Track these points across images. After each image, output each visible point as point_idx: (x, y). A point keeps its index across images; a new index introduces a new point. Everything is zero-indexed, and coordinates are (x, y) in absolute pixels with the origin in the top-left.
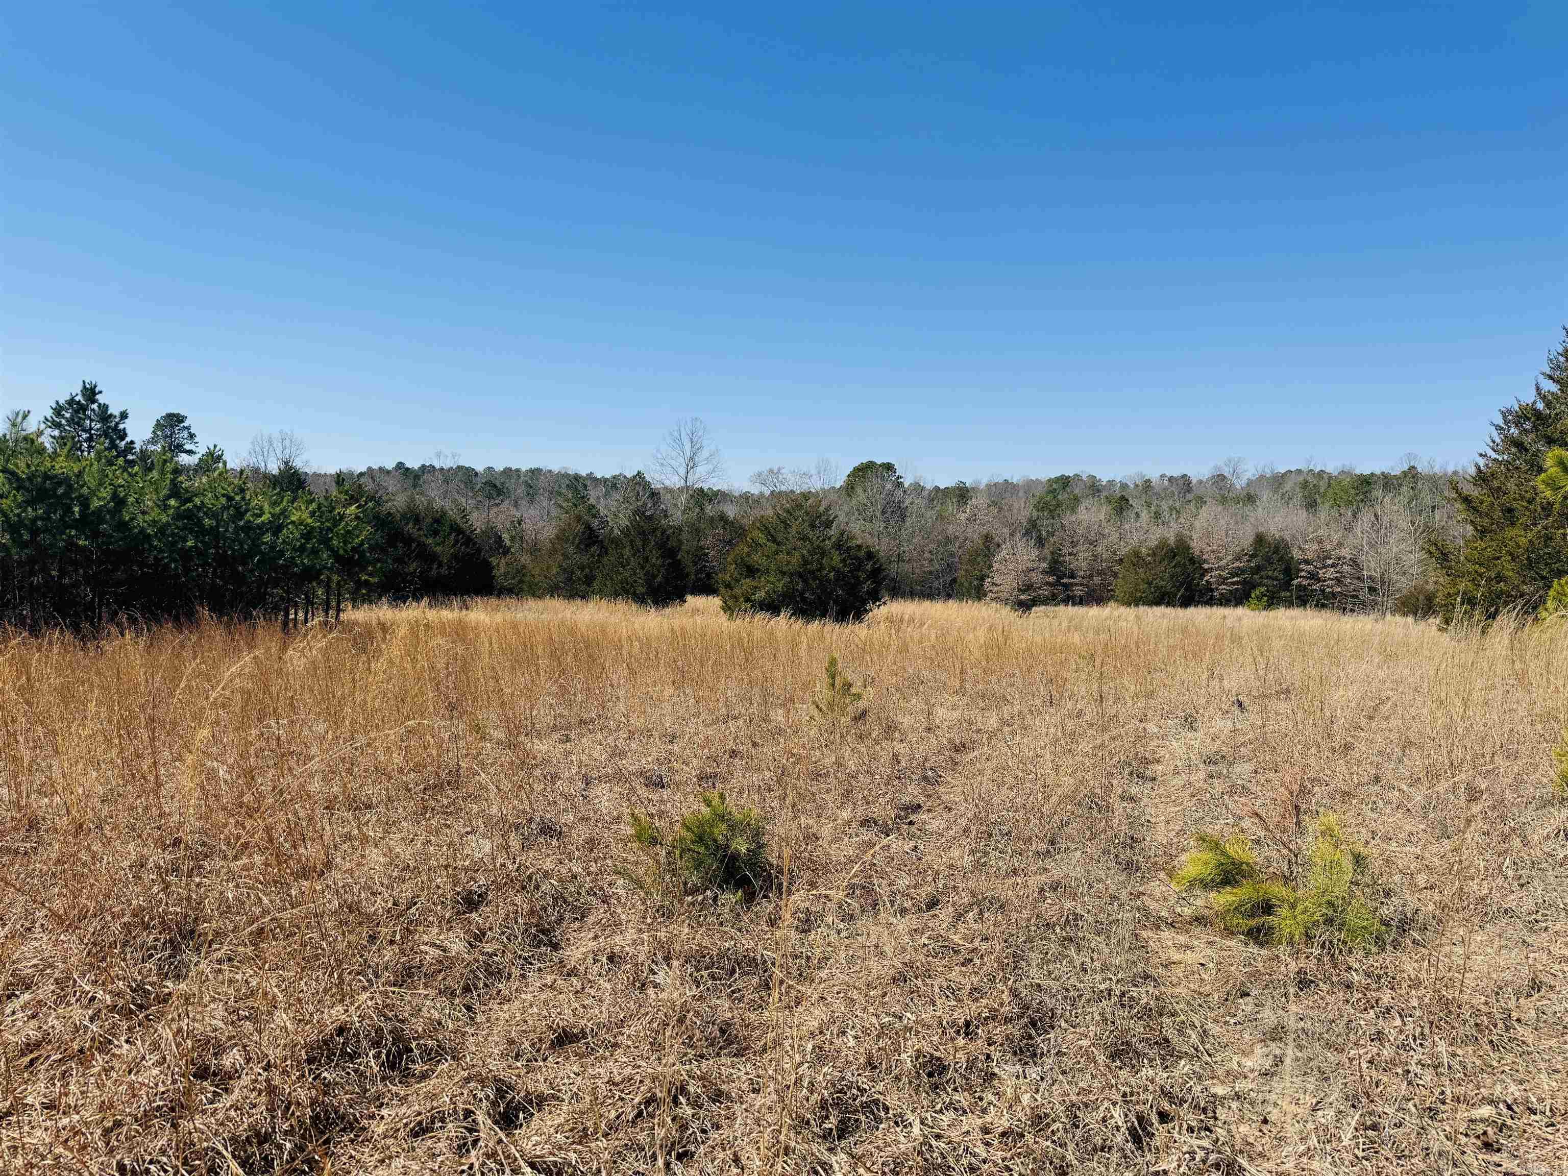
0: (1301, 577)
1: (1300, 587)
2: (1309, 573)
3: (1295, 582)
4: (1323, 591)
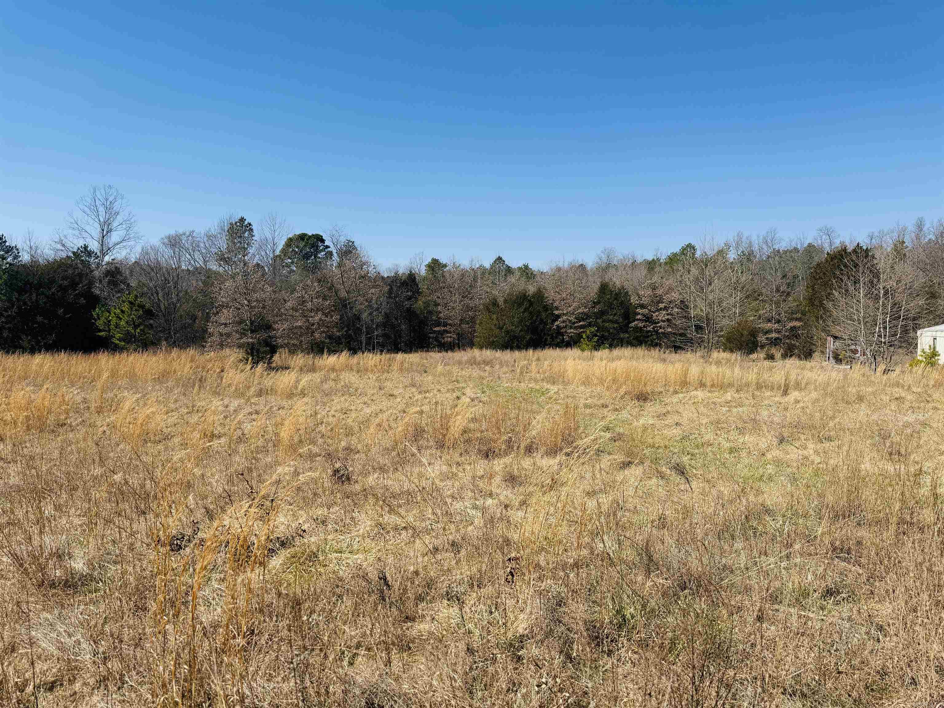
0: (637, 320)
1: (636, 328)
2: (644, 316)
3: (633, 324)
4: (657, 332)
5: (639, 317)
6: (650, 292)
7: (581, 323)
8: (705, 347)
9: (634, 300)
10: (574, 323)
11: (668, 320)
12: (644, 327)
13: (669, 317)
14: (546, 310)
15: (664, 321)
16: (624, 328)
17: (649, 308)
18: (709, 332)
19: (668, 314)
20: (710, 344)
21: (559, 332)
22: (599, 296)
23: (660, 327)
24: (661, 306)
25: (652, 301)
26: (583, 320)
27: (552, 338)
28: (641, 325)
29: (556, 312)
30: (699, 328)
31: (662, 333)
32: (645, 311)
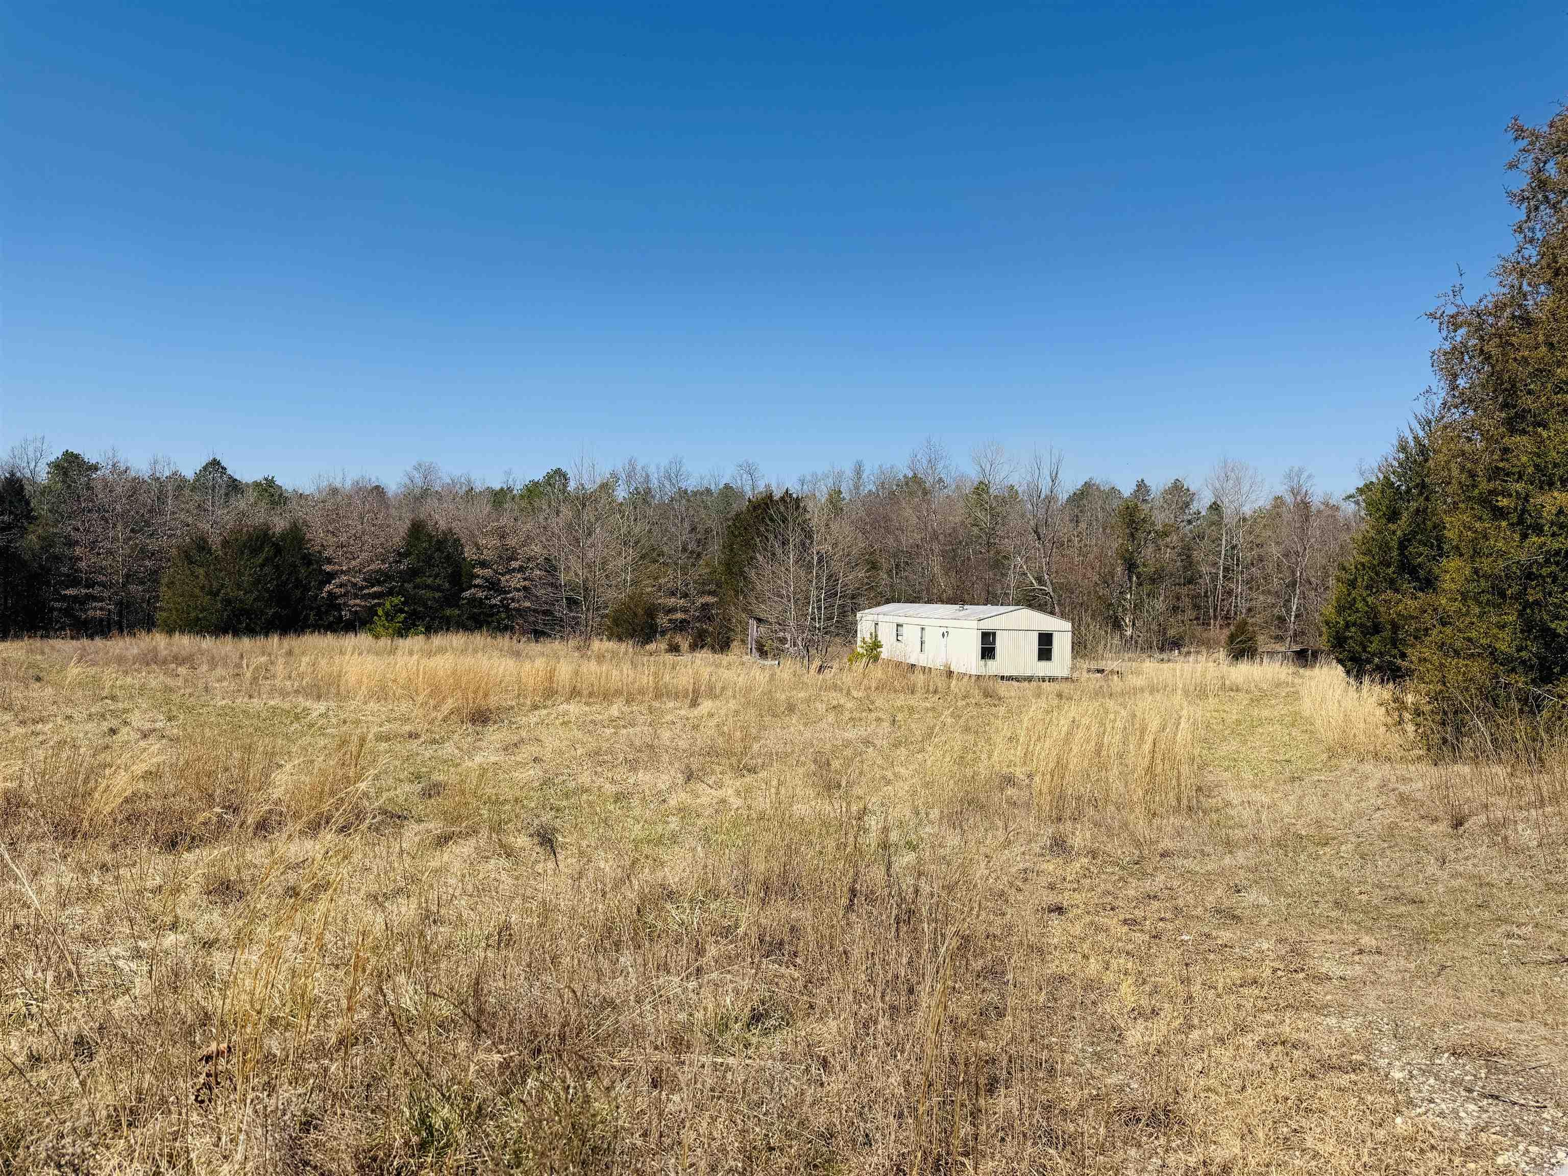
0: (476, 586)
1: (473, 600)
2: (487, 580)
3: (467, 594)
4: (506, 607)
5: (477, 581)
6: (495, 542)
7: (375, 589)
8: (581, 633)
9: (469, 553)
10: (362, 588)
11: (525, 588)
12: (486, 598)
13: (527, 583)
14: (309, 563)
15: (518, 590)
16: (452, 600)
17: (495, 567)
18: (588, 610)
19: (525, 579)
20: (589, 628)
21: (332, 602)
22: (408, 544)
23: (513, 600)
24: (515, 564)
25: (500, 557)
26: (379, 583)
27: (319, 614)
28: (481, 594)
29: (328, 568)
30: (572, 603)
31: (515, 609)
32: (488, 572)
